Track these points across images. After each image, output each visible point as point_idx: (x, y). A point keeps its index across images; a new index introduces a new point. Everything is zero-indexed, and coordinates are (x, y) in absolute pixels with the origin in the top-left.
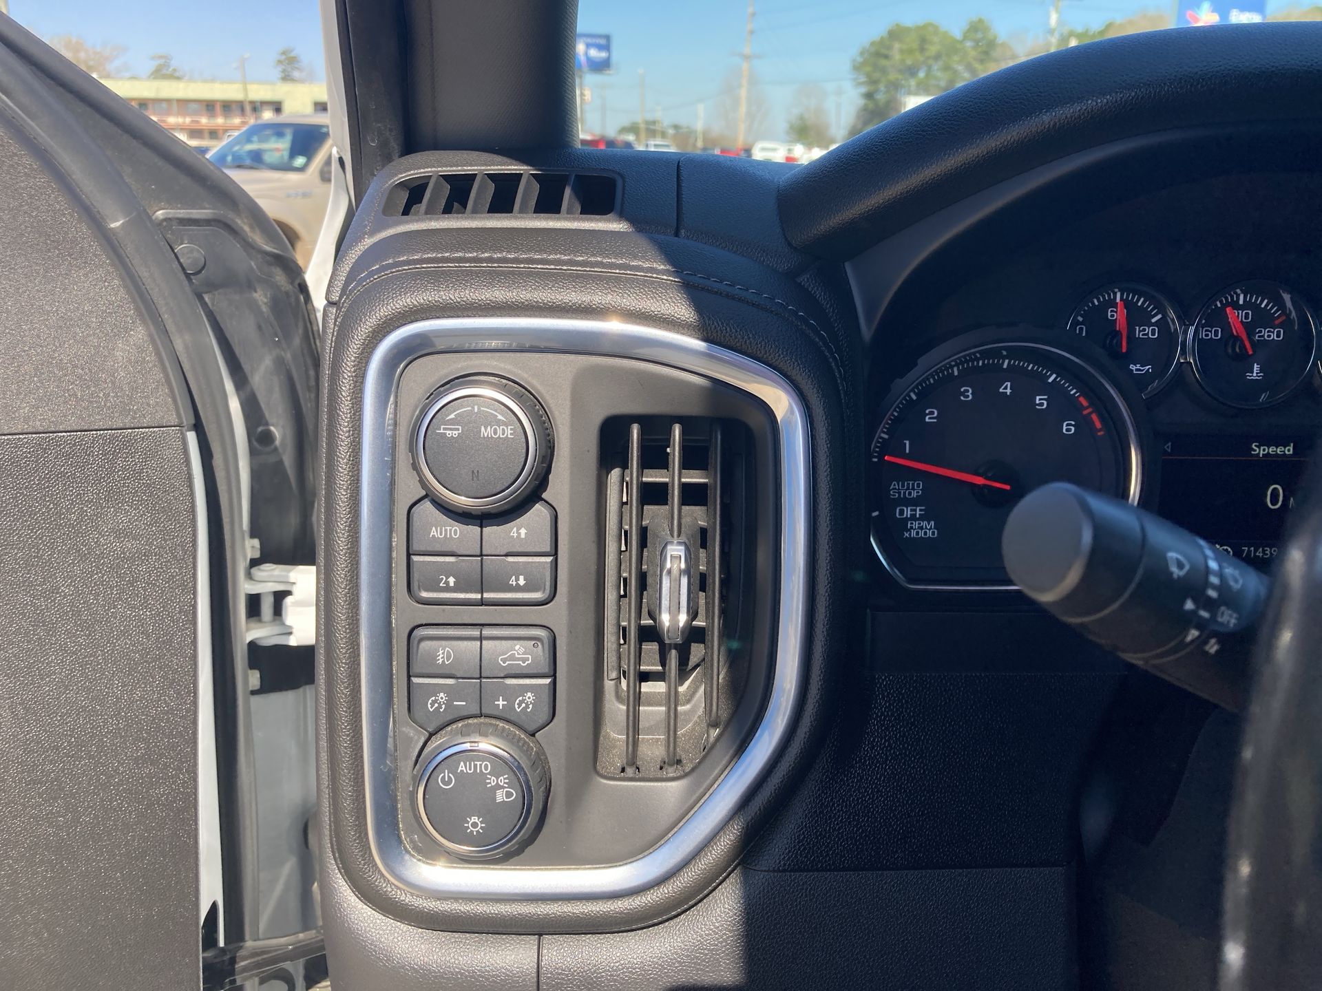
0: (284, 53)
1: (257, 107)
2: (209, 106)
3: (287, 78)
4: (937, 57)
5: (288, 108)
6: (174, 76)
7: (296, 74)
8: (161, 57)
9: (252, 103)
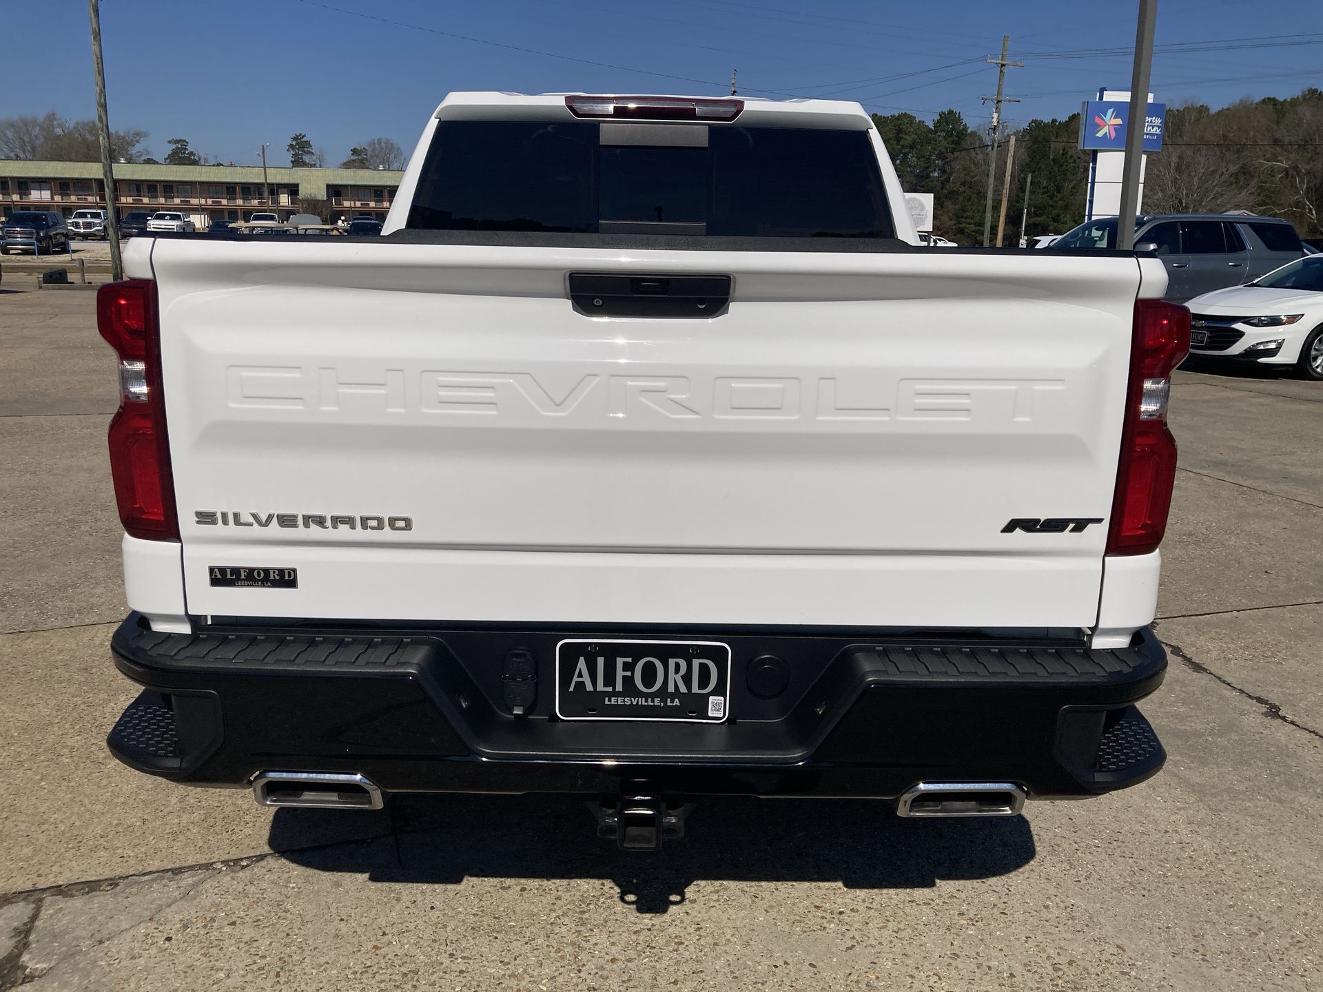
0: (294, 139)
1: (275, 189)
2: (230, 189)
3: (298, 163)
4: (912, 147)
5: (303, 192)
6: (191, 161)
7: (306, 158)
8: (177, 142)
9: (271, 185)
